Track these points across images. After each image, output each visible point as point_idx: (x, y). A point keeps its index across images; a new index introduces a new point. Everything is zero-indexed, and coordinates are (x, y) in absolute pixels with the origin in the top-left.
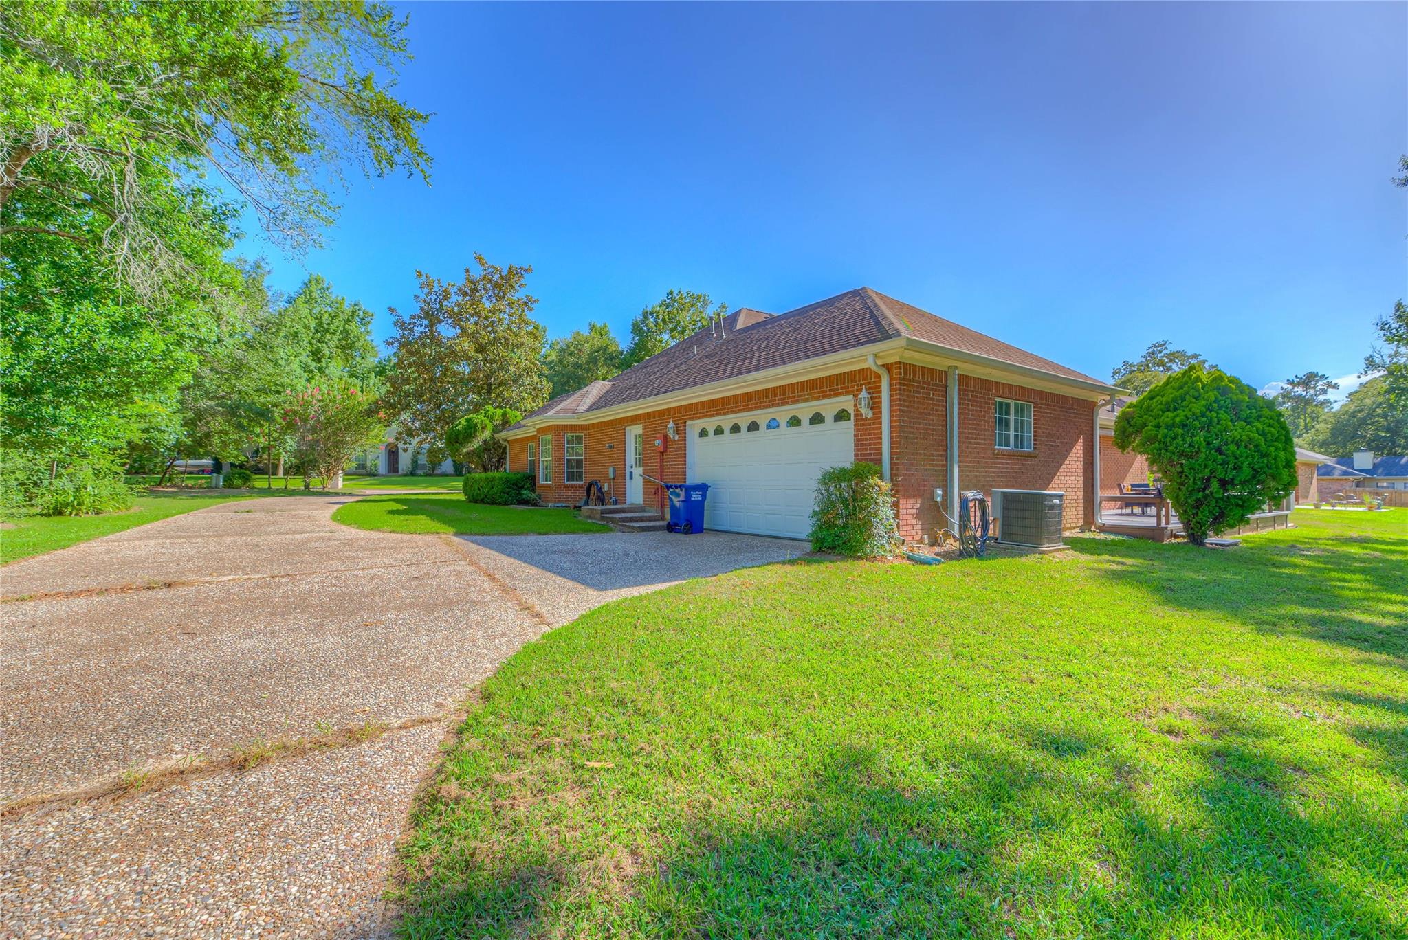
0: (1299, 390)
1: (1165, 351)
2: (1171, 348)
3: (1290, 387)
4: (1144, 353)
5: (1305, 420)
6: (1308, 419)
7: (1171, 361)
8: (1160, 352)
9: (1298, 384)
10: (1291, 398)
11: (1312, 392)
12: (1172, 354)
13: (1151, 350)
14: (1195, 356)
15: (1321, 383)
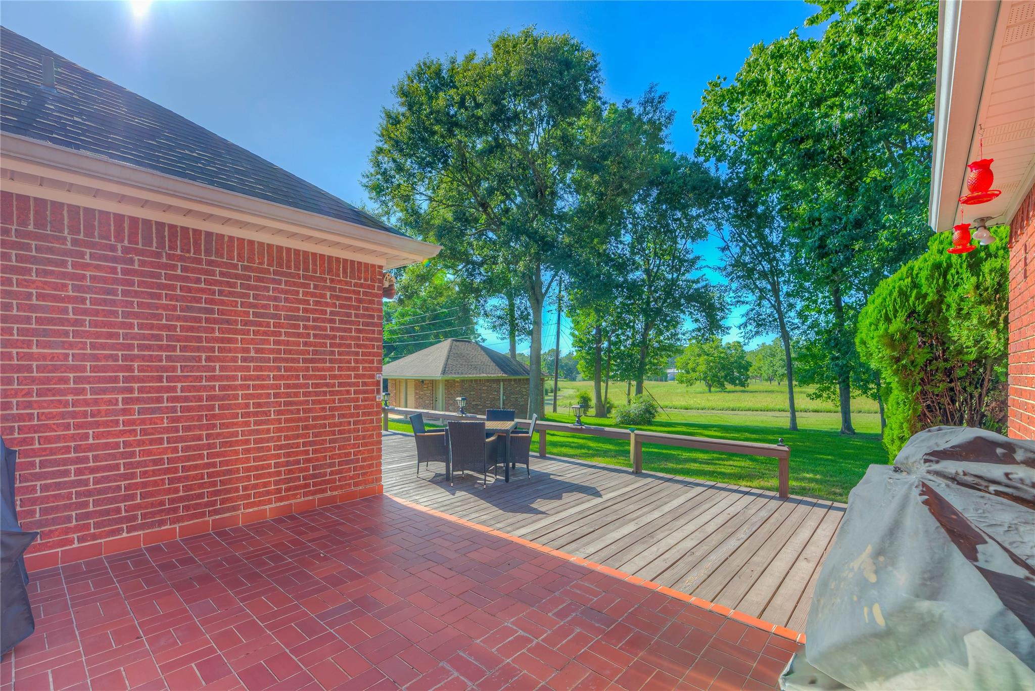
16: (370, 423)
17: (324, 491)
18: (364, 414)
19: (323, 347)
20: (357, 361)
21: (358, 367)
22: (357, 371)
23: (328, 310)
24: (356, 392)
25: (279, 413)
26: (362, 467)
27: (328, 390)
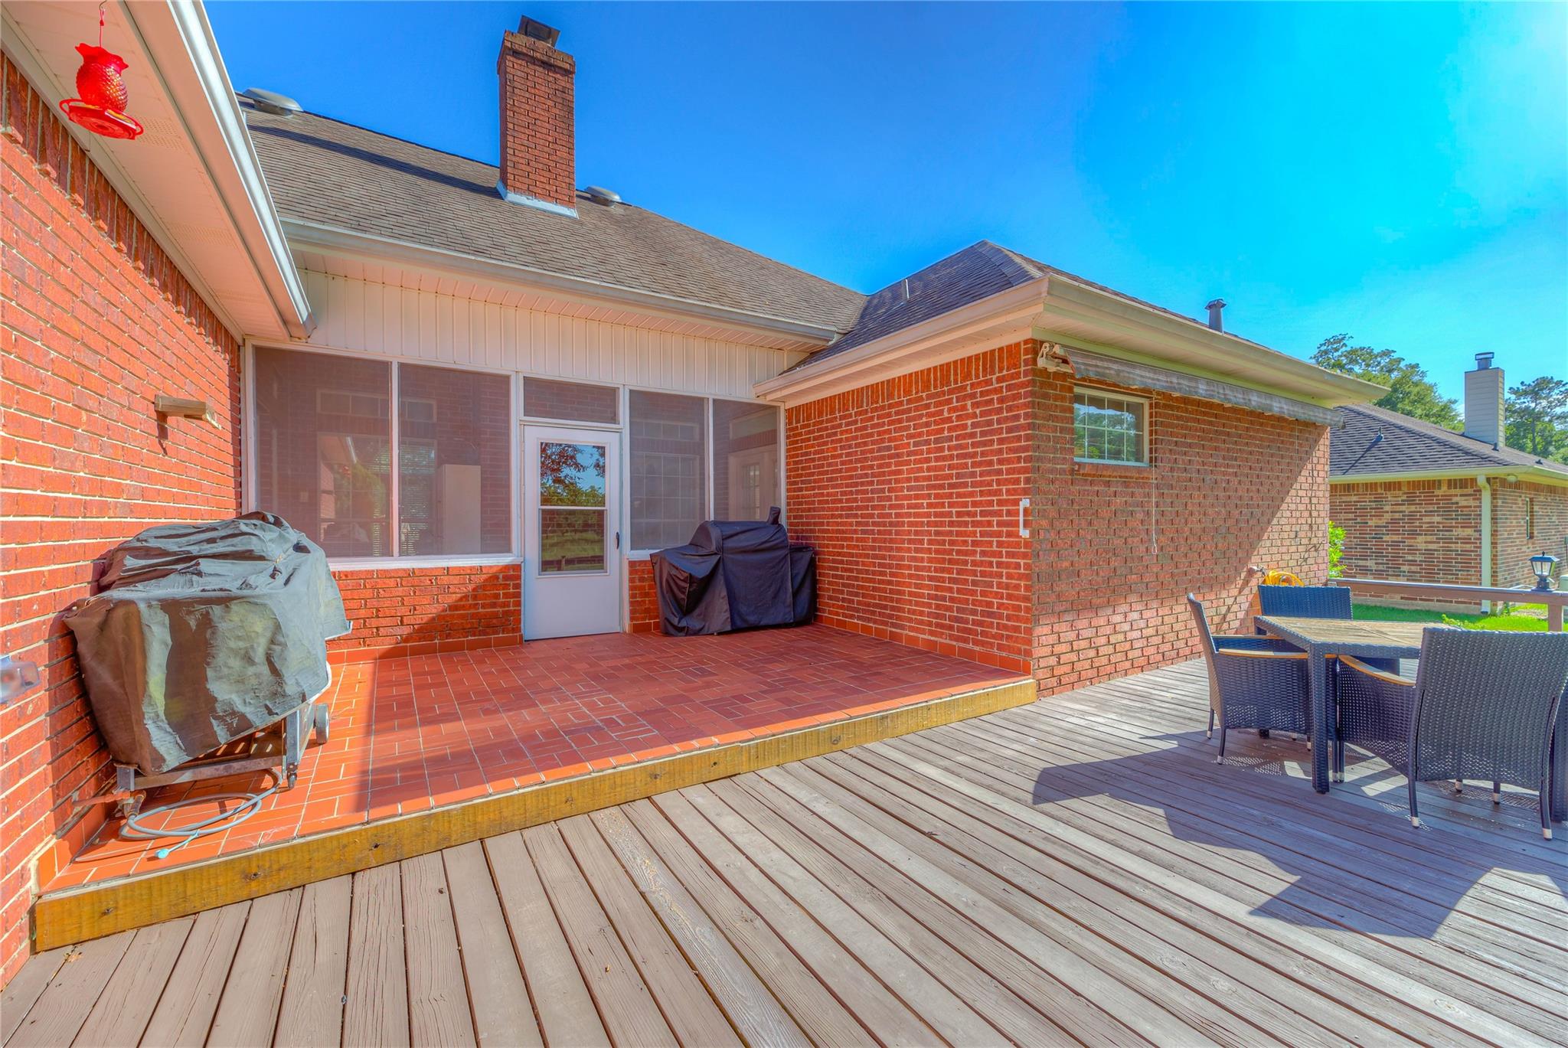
0: (1527, 402)
1: (1344, 349)
2: (1352, 344)
3: (1513, 397)
4: (1315, 351)
5: (1533, 440)
6: (1538, 439)
7: (1351, 361)
8: (1337, 350)
9: (1525, 393)
10: (1515, 412)
11: (1544, 403)
12: (1353, 351)
13: (1323, 348)
14: (1387, 353)
15: (1557, 391)
16: (1016, 568)
17: (966, 641)
18: (1008, 554)
19: (964, 468)
20: (999, 482)
21: (1001, 490)
22: (999, 495)
23: (969, 422)
24: (999, 524)
25: (930, 542)
26: (1005, 627)
27: (970, 519)
